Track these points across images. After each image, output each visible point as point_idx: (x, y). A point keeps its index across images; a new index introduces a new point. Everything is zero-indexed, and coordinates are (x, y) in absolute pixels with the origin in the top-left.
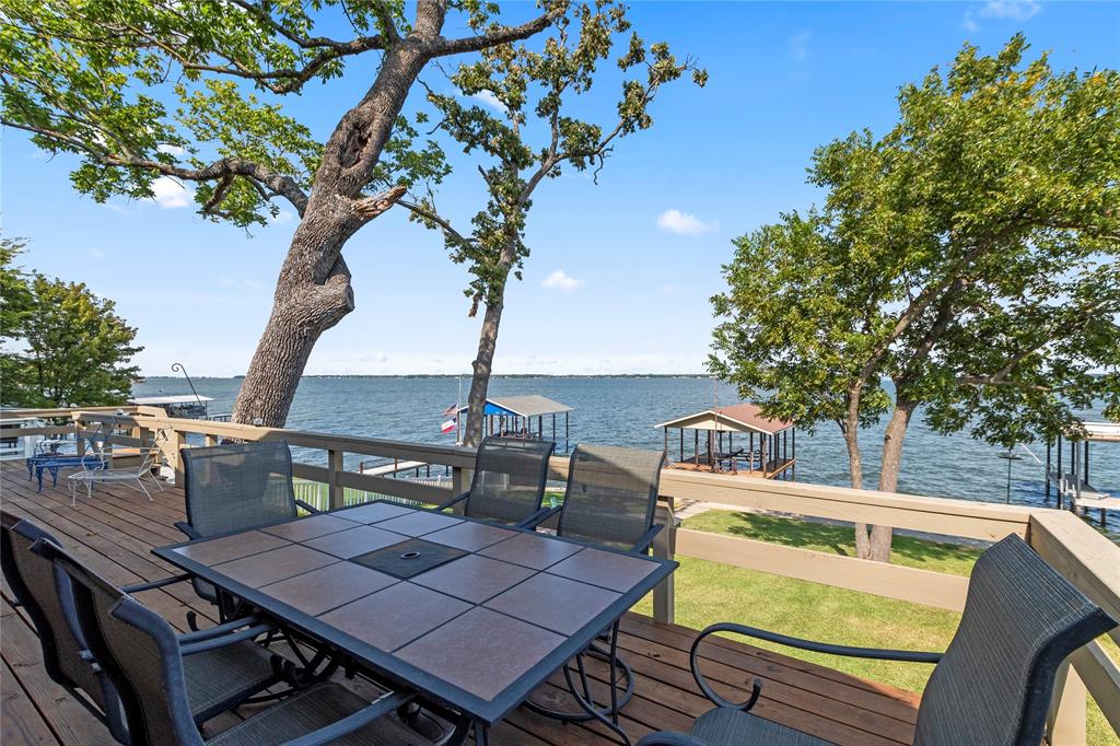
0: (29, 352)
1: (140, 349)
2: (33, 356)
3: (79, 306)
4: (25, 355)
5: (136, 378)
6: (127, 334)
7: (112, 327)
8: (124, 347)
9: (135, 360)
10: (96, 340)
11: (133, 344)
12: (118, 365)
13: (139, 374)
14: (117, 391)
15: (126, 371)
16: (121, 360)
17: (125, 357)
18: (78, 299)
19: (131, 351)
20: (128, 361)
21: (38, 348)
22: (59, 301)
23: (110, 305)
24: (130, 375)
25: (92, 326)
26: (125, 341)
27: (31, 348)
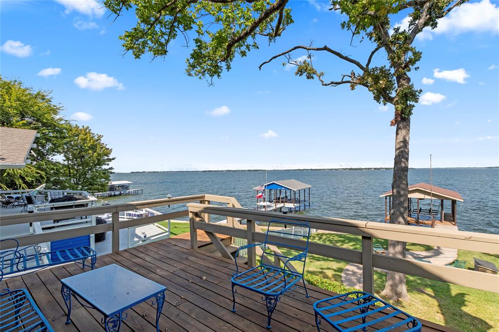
0: (64, 161)
1: (113, 159)
2: (66, 163)
3: (87, 137)
4: (62, 162)
5: (111, 173)
6: (108, 152)
7: (102, 148)
8: (106, 158)
9: (111, 164)
10: (95, 154)
11: (111, 157)
12: (104, 167)
13: (113, 171)
14: (104, 180)
15: (107, 170)
16: (105, 164)
17: (107, 163)
18: (86, 134)
19: (110, 160)
20: (108, 164)
21: (68, 159)
22: (78, 135)
23: (100, 137)
24: (108, 172)
25: (93, 148)
26: (107, 155)
27: (65, 159)
